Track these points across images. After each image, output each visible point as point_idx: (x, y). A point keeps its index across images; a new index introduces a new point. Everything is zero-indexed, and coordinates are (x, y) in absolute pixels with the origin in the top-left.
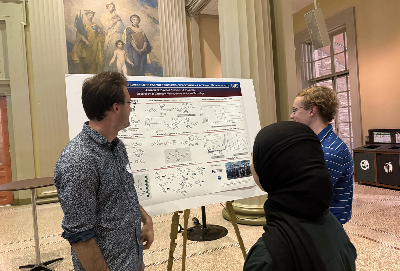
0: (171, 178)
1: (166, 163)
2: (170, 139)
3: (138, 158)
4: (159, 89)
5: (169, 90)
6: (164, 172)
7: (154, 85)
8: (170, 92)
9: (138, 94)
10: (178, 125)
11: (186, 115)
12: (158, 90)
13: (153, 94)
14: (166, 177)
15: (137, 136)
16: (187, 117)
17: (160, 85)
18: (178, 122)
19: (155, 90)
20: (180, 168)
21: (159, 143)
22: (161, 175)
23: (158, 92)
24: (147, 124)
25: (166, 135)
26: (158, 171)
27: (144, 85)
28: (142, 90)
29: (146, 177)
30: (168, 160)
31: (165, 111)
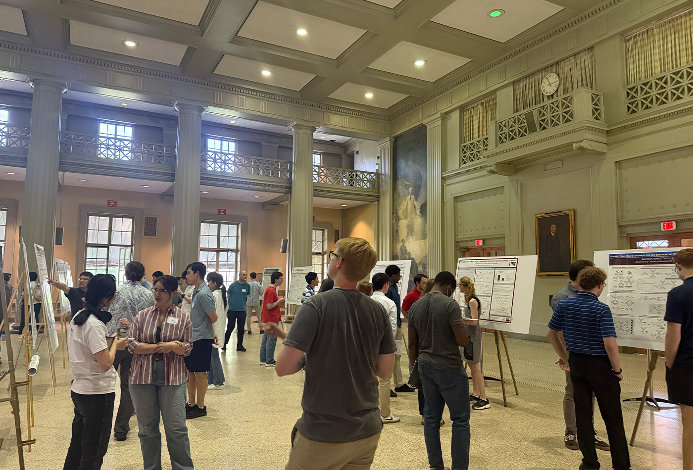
0: (651, 325)
1: (649, 313)
2: (656, 296)
3: (628, 307)
4: (653, 258)
5: (661, 258)
6: (646, 319)
7: (649, 255)
8: (661, 260)
9: (636, 262)
10: (664, 286)
11: (673, 279)
12: (651, 259)
13: (647, 262)
14: (647, 323)
15: (630, 292)
16: (674, 280)
17: (654, 255)
18: (664, 283)
19: (649, 259)
20: (660, 319)
21: (646, 299)
22: (643, 321)
23: (651, 260)
24: (639, 284)
25: (653, 293)
26: (642, 318)
27: (641, 256)
28: (640, 259)
29: (632, 320)
30: (651, 311)
31: (655, 275)
